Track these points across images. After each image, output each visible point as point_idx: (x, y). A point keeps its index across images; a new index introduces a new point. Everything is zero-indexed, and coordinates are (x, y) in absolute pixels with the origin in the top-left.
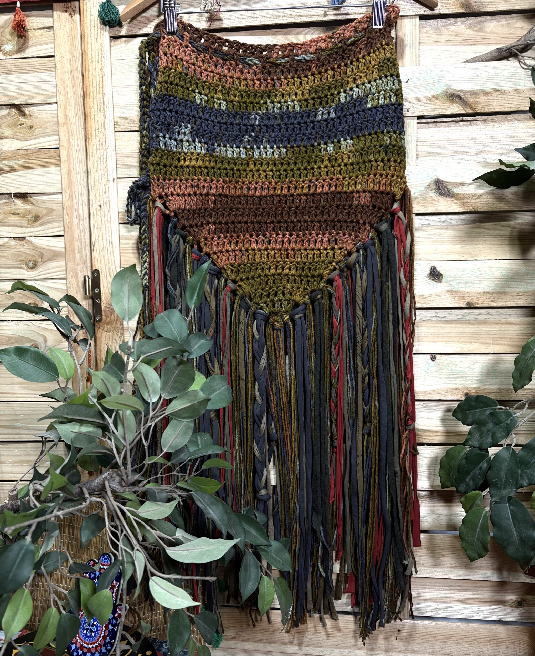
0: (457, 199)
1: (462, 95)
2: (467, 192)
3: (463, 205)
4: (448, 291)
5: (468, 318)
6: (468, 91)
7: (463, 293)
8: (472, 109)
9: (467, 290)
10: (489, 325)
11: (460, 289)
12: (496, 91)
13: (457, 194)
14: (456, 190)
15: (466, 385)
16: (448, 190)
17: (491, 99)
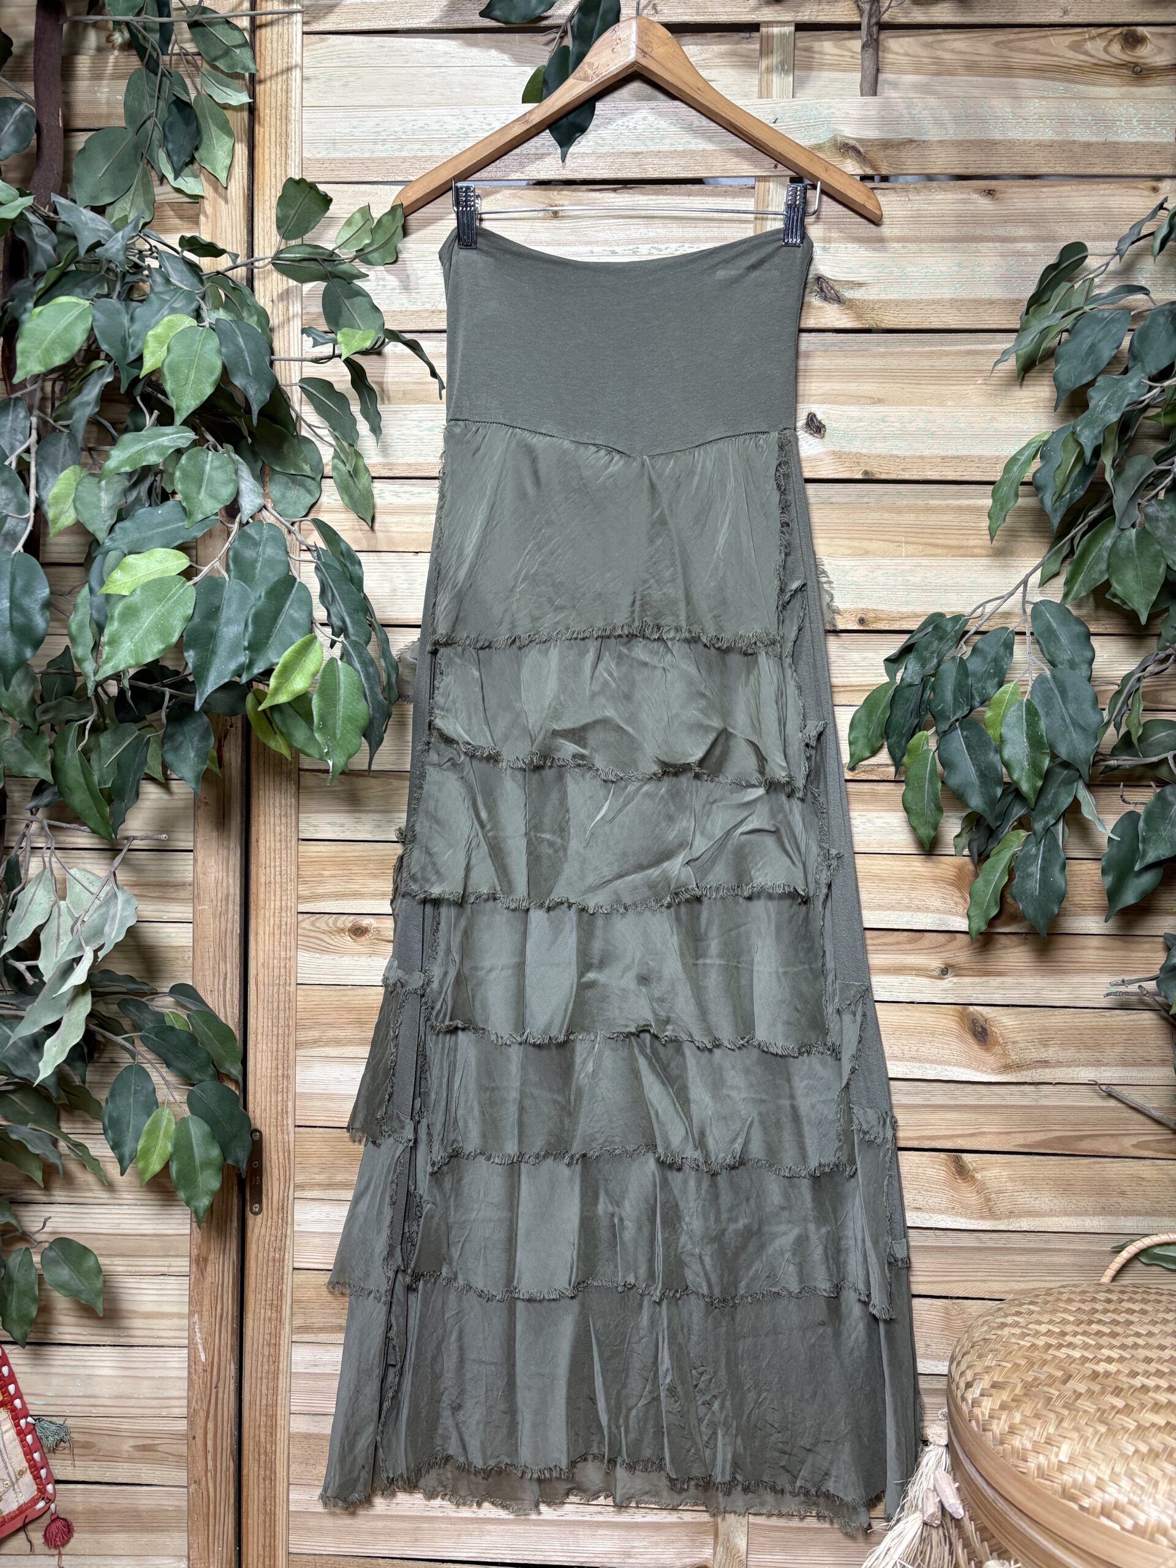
0: (850, 308)
1: (858, 146)
2: (866, 297)
3: (859, 317)
4: (834, 453)
5: (866, 500)
6: (869, 140)
7: (859, 455)
8: (874, 167)
9: (864, 451)
10: (899, 511)
11: (854, 450)
12: (911, 141)
13: (850, 300)
14: (848, 294)
15: (861, 606)
16: (836, 293)
17: (903, 154)
